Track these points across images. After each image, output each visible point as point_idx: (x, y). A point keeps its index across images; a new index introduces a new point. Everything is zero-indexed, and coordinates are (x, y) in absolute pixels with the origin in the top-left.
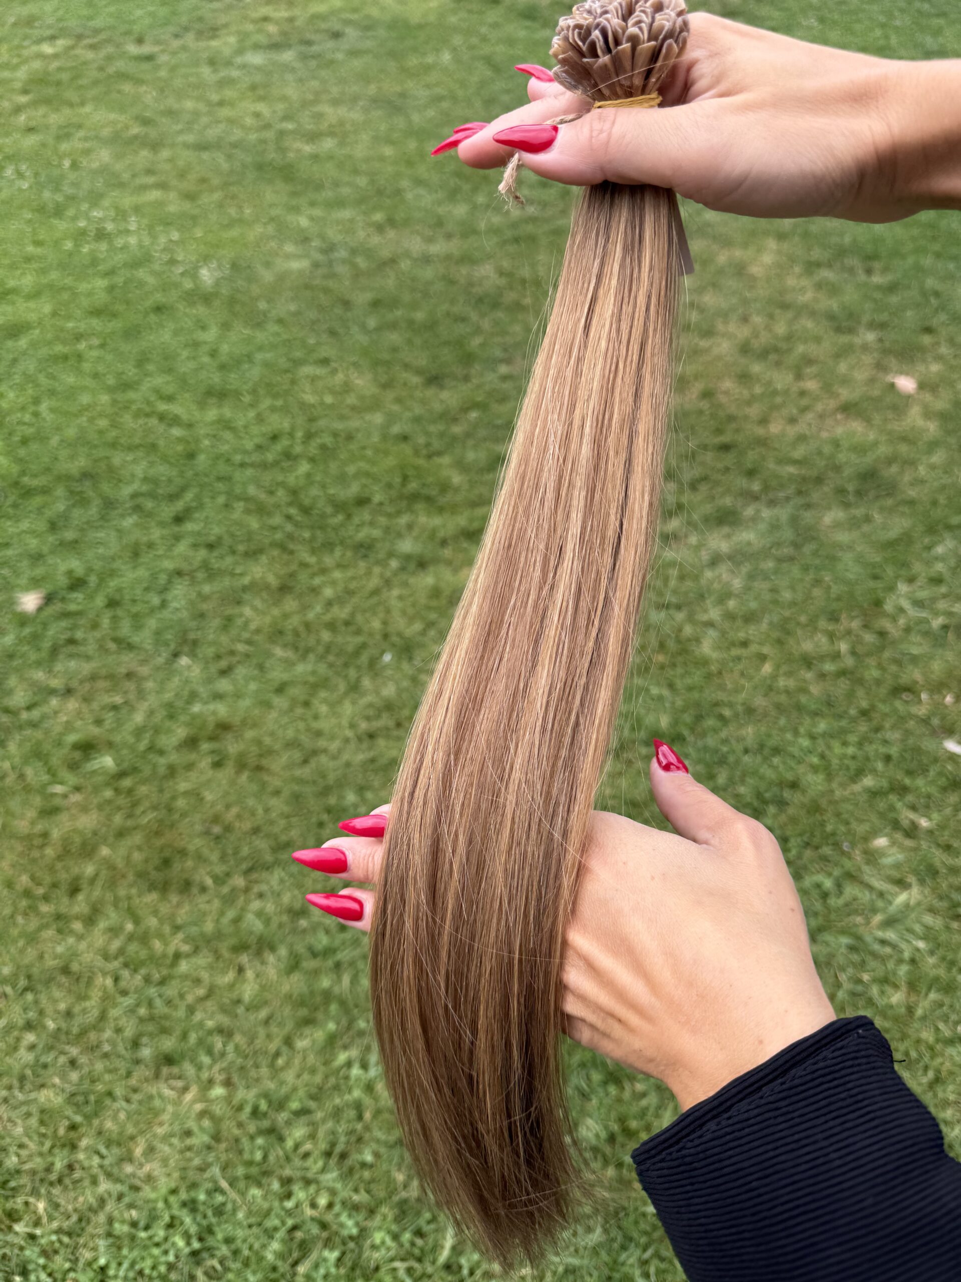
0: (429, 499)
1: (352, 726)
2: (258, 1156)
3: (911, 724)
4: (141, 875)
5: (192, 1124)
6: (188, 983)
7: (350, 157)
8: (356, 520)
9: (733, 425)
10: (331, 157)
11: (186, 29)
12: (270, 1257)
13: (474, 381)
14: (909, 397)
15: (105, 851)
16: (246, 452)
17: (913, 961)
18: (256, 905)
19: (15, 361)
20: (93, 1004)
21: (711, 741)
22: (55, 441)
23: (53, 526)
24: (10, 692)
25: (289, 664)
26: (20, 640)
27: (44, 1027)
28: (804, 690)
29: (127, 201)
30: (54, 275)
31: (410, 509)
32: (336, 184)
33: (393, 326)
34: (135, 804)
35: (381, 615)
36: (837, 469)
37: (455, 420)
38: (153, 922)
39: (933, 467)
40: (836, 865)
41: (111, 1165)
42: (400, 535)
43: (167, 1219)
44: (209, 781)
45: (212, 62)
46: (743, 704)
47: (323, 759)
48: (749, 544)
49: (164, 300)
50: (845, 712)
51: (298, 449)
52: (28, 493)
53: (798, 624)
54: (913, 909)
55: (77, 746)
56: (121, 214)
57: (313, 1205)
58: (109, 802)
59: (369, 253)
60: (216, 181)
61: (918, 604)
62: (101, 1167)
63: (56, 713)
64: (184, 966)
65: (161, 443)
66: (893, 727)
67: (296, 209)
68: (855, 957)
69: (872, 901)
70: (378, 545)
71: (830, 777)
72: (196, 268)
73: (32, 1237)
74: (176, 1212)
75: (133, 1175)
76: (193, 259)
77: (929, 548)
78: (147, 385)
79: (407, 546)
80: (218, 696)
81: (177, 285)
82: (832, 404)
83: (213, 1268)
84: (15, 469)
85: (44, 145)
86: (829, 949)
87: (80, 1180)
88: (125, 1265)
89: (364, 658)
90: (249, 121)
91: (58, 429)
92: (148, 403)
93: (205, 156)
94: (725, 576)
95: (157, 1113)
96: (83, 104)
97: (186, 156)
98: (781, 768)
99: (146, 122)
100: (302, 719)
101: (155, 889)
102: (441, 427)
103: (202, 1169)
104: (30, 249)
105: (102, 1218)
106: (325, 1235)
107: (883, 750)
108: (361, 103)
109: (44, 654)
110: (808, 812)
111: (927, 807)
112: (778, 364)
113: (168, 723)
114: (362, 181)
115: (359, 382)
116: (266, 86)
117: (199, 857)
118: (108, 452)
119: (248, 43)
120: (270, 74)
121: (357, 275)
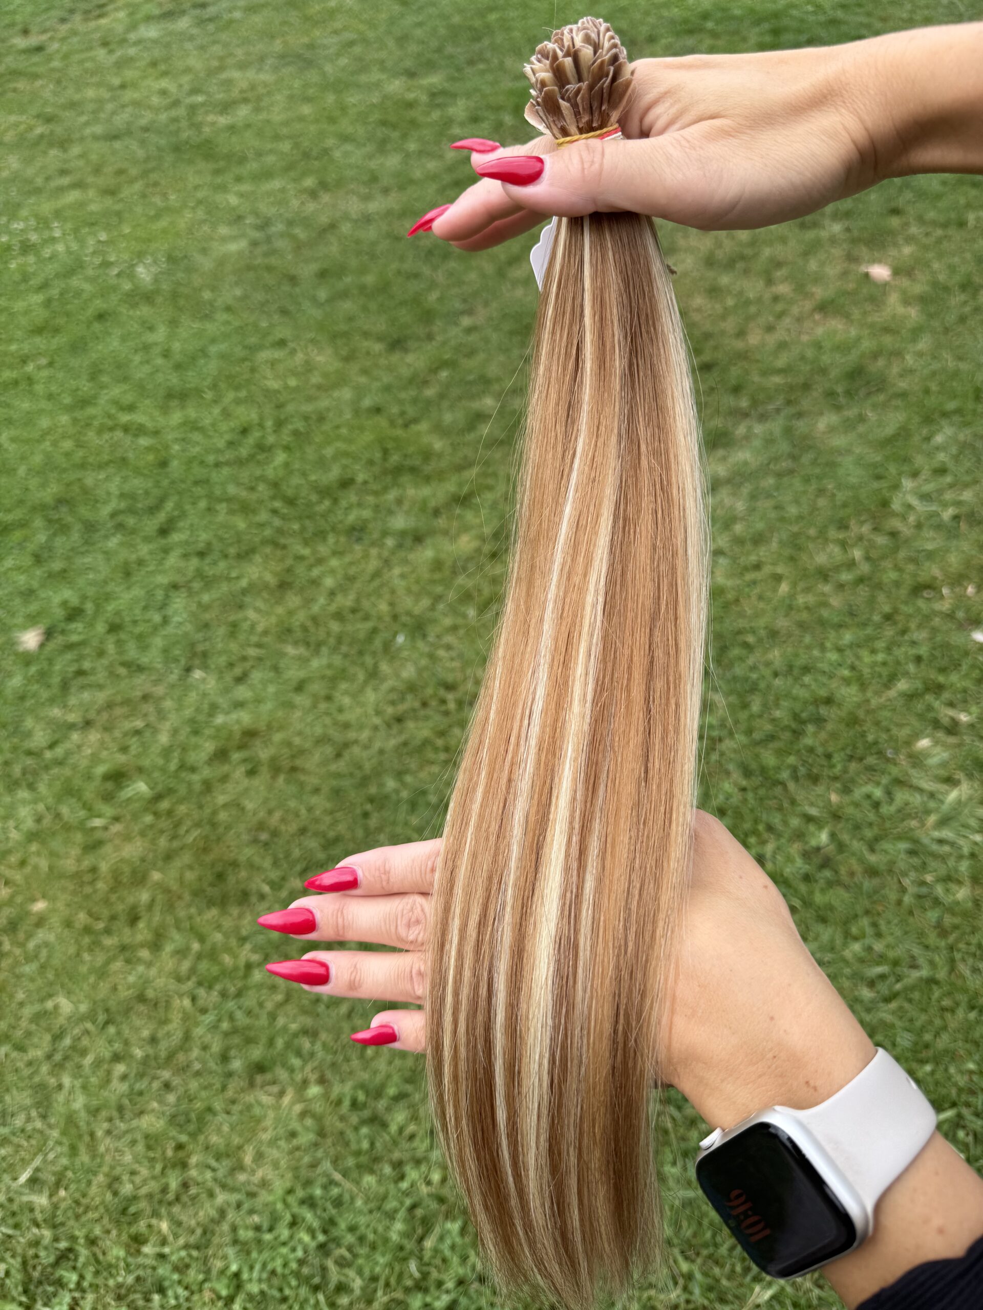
0: (413, 470)
1: (378, 713)
2: (365, 1145)
3: (937, 621)
4: (196, 893)
5: (295, 1125)
6: (264, 991)
7: (268, 121)
8: (344, 503)
9: (711, 343)
10: (248, 126)
11: (72, 11)
12: (394, 1237)
13: (439, 338)
14: (886, 284)
15: (156, 876)
16: (219, 451)
17: (973, 855)
20: (175, 1026)
21: (739, 670)
22: (22, 471)
23: (38, 559)
24: (29, 734)
25: (303, 661)
26: (29, 680)
27: (132, 1056)
28: (825, 604)
29: (47, 207)
31: (395, 484)
32: (259, 154)
33: (344, 295)
34: (177, 825)
35: (387, 596)
36: (823, 371)
37: (426, 383)
38: (218, 937)
39: (920, 354)
40: (883, 773)
41: (225, 1177)
42: (390, 512)
43: (288, 1218)
44: (247, 790)
45: (105, 44)
46: (766, 628)
47: (356, 750)
48: (746, 463)
49: (105, 306)
50: (869, 620)
51: (271, 439)
52: (6, 530)
53: (808, 537)
54: (966, 805)
55: (107, 777)
56: (43, 223)
57: (429, 1183)
58: (151, 826)
59: (306, 222)
60: (134, 172)
61: (925, 497)
62: (215, 1180)
63: (79, 747)
64: (257, 976)
65: (131, 455)
66: (920, 626)
67: (223, 188)
68: (915, 861)
69: (924, 803)
70: (370, 526)
71: (863, 686)
72: (132, 266)
73: (162, 1257)
74: (296, 1209)
75: (248, 1182)
76: (126, 256)
77: (928, 439)
78: (104, 398)
79: (399, 522)
80: (239, 705)
81: (114, 288)
82: (808, 305)
83: (342, 1257)
86: (888, 857)
87: (198, 1195)
88: (258, 1267)
89: (378, 643)
90: (155, 100)
91: (23, 458)
92: (110, 416)
93: (117, 145)
94: (728, 501)
95: (258, 1121)
97: (97, 150)
98: (814, 686)
99: (49, 119)
100: (327, 714)
101: (214, 905)
102: (413, 393)
103: (313, 1165)
105: (225, 1227)
106: (444, 1208)
107: (913, 652)
108: (270, 61)
109: (55, 690)
110: (848, 725)
111: (965, 701)
112: (746, 272)
113: (193, 740)
114: (286, 146)
115: (321, 359)
116: (166, 60)
117: (251, 866)
118: (79, 474)
119: (139, 16)
120: (168, 45)
121: (299, 248)
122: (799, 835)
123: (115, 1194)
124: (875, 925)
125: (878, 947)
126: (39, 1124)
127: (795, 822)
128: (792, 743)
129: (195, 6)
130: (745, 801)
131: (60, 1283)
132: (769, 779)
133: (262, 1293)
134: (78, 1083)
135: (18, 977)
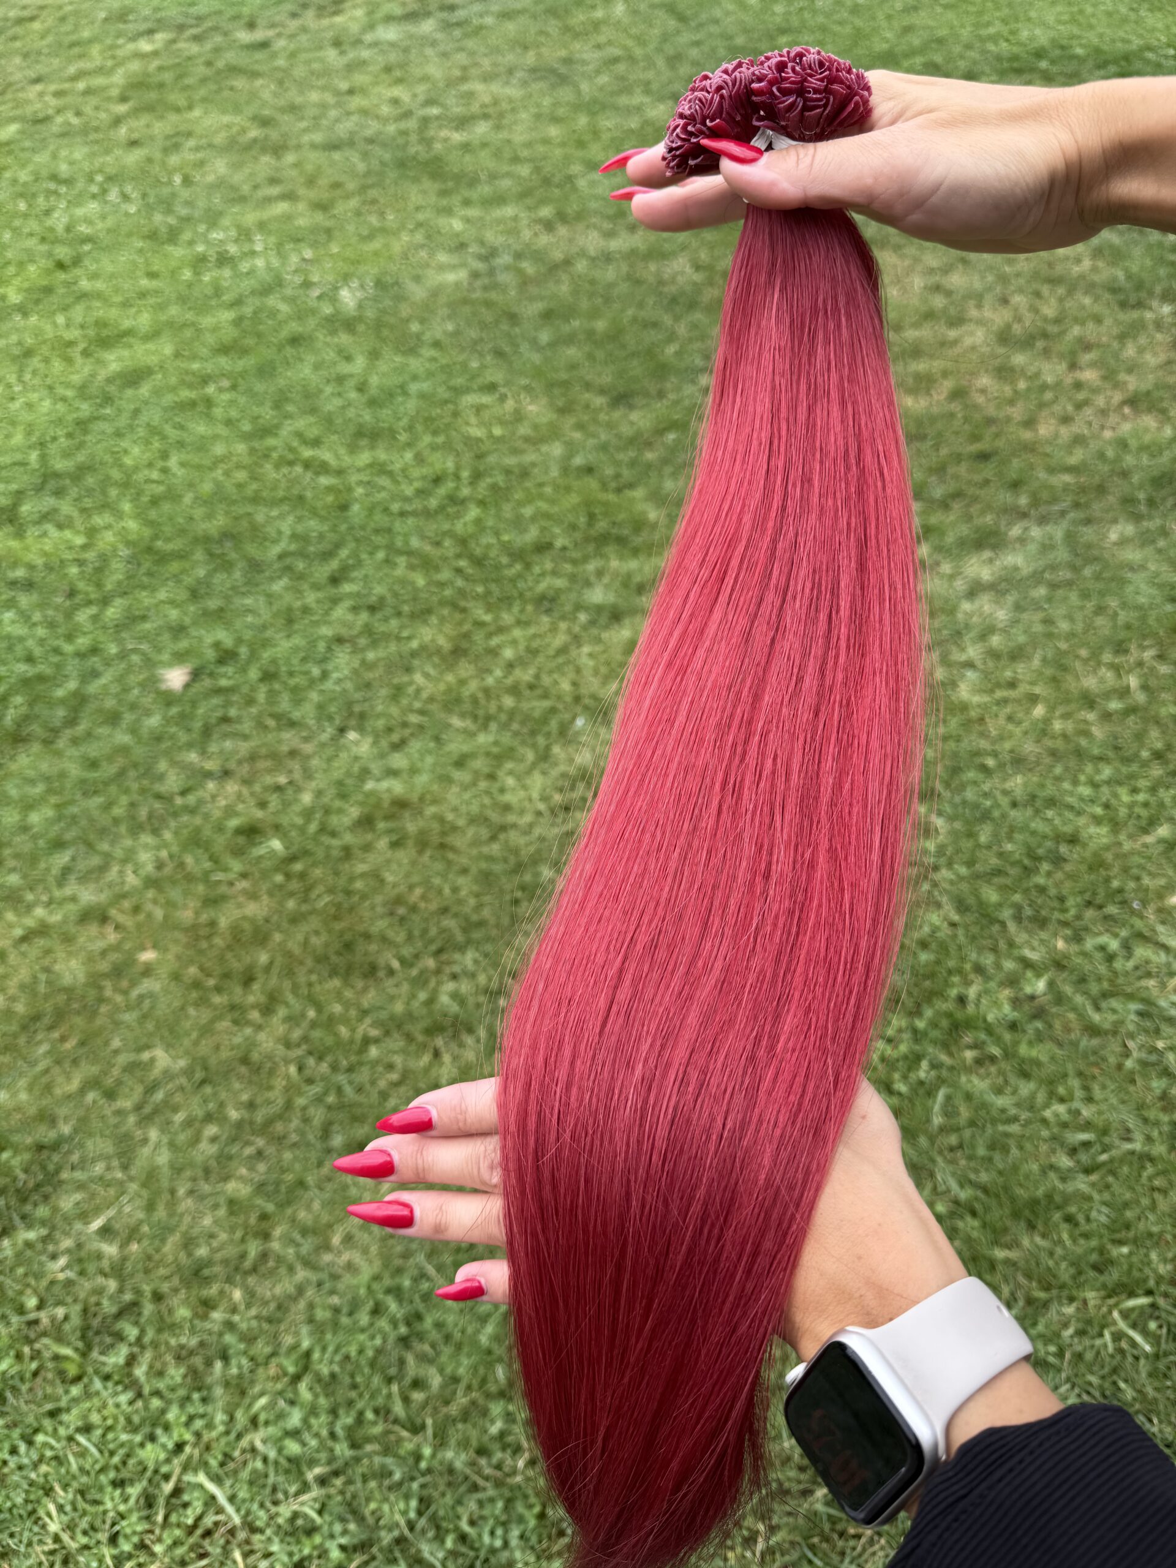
0: (621, 540)
1: (544, 798)
4: (320, 960)
7: (509, 141)
8: (537, 570)
9: (994, 429)
10: (484, 145)
11: (305, 6)
12: (484, 1340)
13: (672, 396)
15: (278, 937)
16: (406, 499)
18: (450, 986)
19: (136, 412)
20: (277, 1095)
21: (970, 794)
22: (188, 498)
23: (194, 594)
24: (161, 777)
25: (471, 735)
26: (167, 721)
27: (226, 1118)
28: (1086, 733)
29: (250, 218)
30: (174, 310)
31: (599, 554)
32: (493, 177)
33: (570, 339)
34: (308, 890)
35: (572, 675)
36: (1125, 474)
37: (649, 445)
40: (1124, 925)
41: (309, 1254)
42: (588, 584)
43: (370, 1305)
44: (388, 861)
45: (337, 43)
46: (1012, 751)
47: (514, 834)
48: (1016, 569)
49: (300, 329)
50: (1137, 755)
51: (465, 491)
52: (163, 559)
53: (1077, 657)
55: (239, 831)
56: (244, 235)
58: (280, 887)
59: (538, 256)
60: (351, 186)
62: (298, 1255)
63: (214, 797)
64: (374, 1052)
65: (309, 494)
67: (448, 211)
68: (1148, 1024)
69: (1168, 965)
70: (563, 597)
71: (1116, 826)
72: (336, 289)
73: (230, 1326)
74: (381, 1296)
75: (333, 1264)
76: (330, 278)
78: (287, 429)
79: (597, 595)
80: (392, 773)
81: (313, 312)
82: (1117, 397)
83: (424, 1352)
84: (147, 532)
85: (150, 160)
86: (1115, 1017)
87: (276, 1269)
88: (331, 1349)
89: (554, 724)
90: (385, 110)
91: (191, 485)
92: (292, 450)
93: (337, 156)
94: (987, 608)
96: (190, 108)
97: (314, 158)
98: (1057, 821)
99: (265, 122)
100: (488, 793)
101: (337, 974)
102: (632, 454)
103: (406, 1256)
104: (145, 282)
105: (302, 1304)
108: (519, 74)
109: (195, 736)
110: (1091, 868)
112: (1046, 353)
113: (338, 803)
114: (524, 171)
115: (532, 408)
116: (403, 65)
117: (384, 939)
118: (249, 509)
119: (379, 15)
120: (406, 50)
121: (525, 283)
122: (1012, 981)
123: (190, 1255)
124: (1086, 1088)
125: (1086, 1112)
126: (119, 1175)
127: (1009, 965)
128: (1020, 880)
129: (443, 8)
130: (955, 936)
131: (120, 1337)
132: (987, 916)
133: (333, 1376)
134: (165, 1140)
135: (117, 1024)
